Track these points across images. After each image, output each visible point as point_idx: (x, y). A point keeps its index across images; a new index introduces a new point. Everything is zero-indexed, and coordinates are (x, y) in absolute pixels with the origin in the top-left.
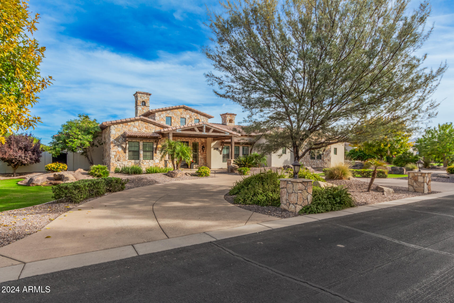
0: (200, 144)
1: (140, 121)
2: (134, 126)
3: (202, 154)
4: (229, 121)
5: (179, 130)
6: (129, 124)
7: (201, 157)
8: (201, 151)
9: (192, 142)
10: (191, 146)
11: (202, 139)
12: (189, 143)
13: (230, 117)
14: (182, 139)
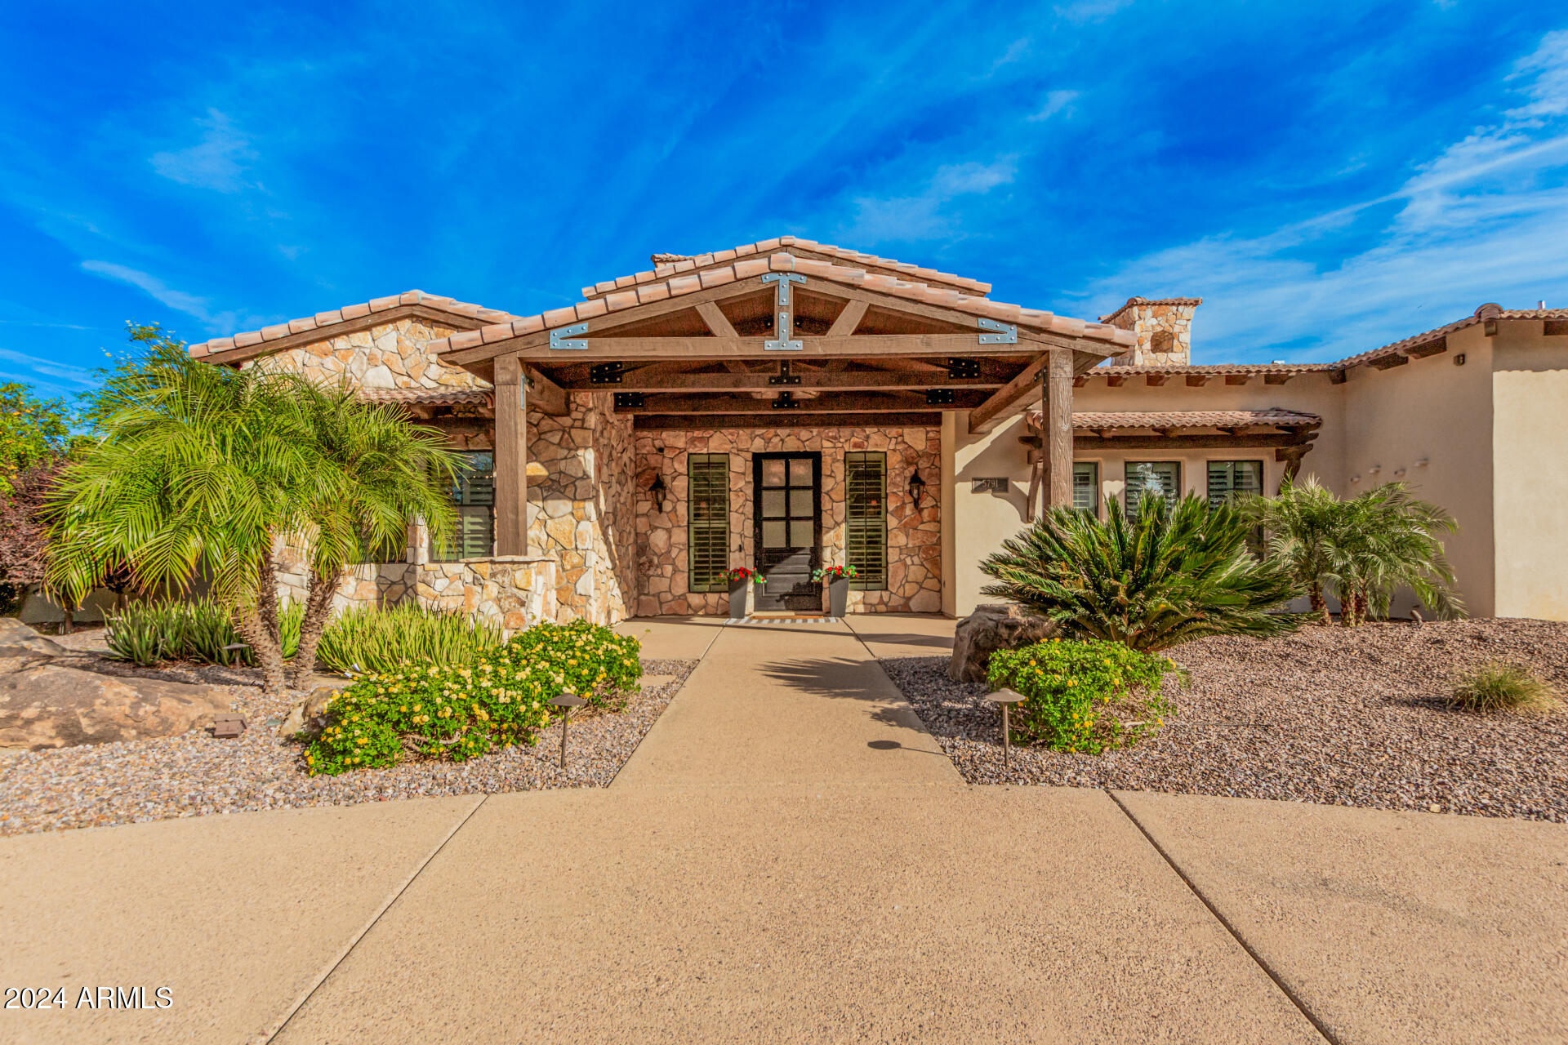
0: (894, 461)
1: (407, 323)
2: (372, 360)
3: (905, 528)
4: (1148, 346)
5: (572, 329)
6: (341, 343)
7: (902, 540)
8: (903, 506)
9: (841, 457)
10: (836, 481)
11: (907, 431)
12: (826, 461)
13: (1154, 321)
14: (776, 440)
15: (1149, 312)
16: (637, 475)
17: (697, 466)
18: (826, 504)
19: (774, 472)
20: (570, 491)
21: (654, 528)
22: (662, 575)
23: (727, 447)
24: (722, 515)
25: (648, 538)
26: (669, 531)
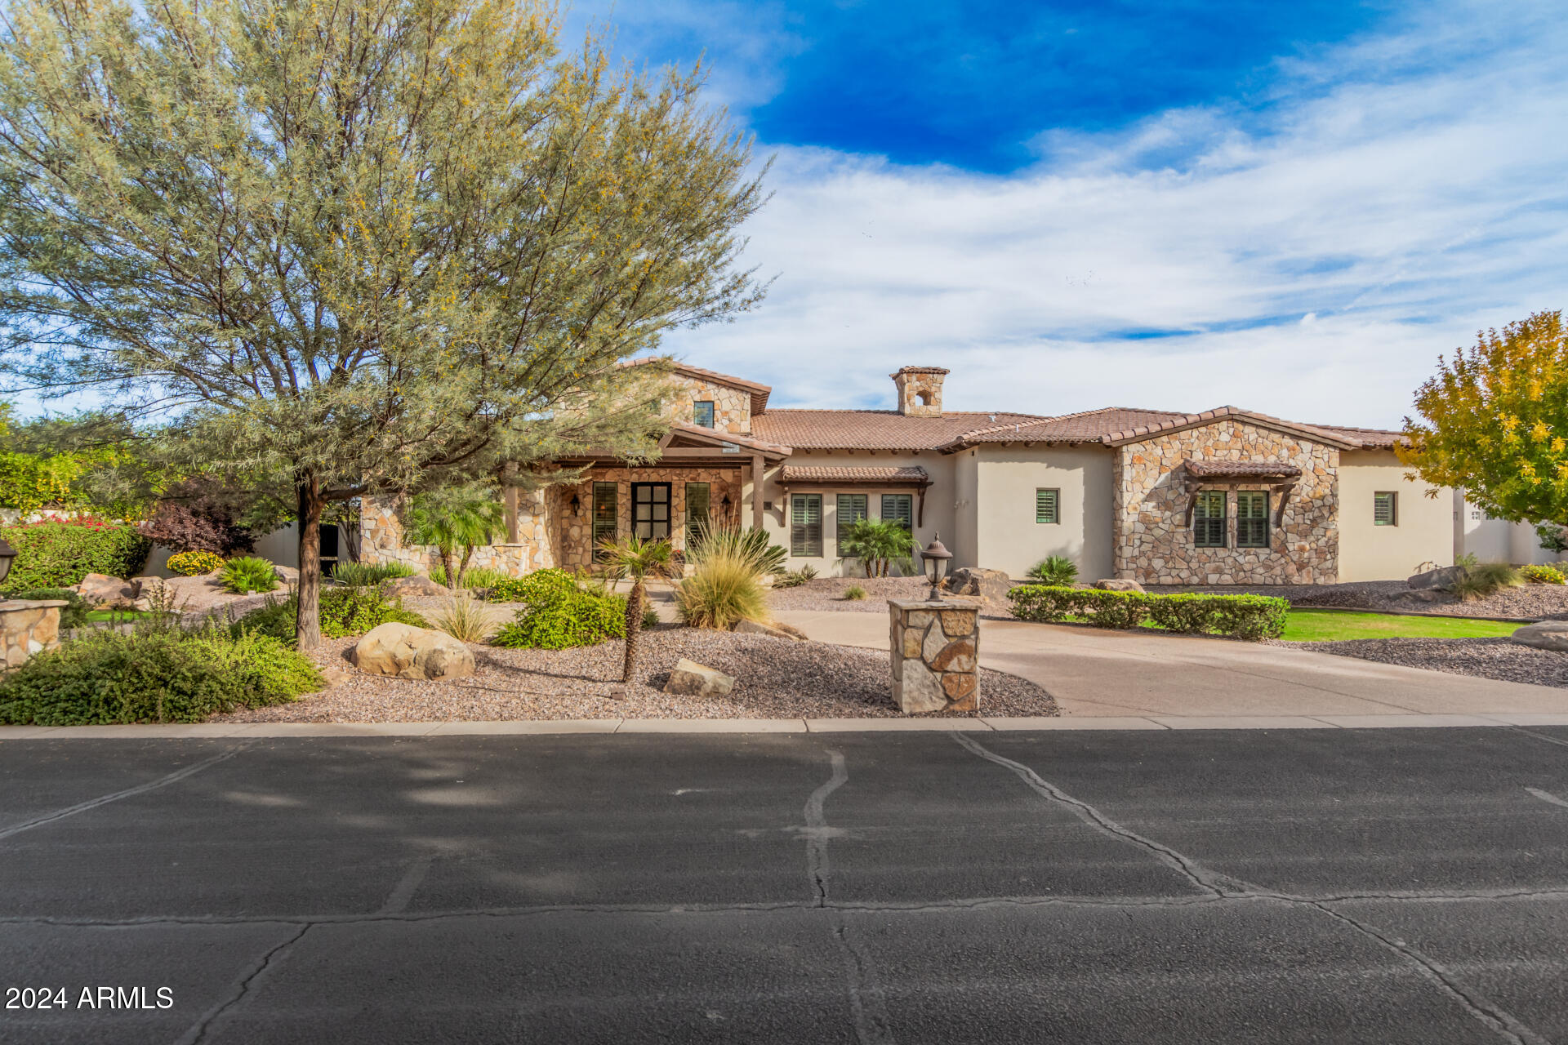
0: (714, 488)
4: (916, 400)
8: (718, 515)
9: (683, 485)
10: (679, 500)
11: (722, 471)
12: (674, 487)
13: (918, 384)
14: (645, 475)
15: (914, 377)
16: (563, 494)
17: (598, 489)
18: (674, 513)
19: (643, 494)
20: (531, 510)
21: (572, 526)
22: (577, 553)
23: (617, 479)
24: (614, 518)
25: (568, 531)
26: (581, 528)
